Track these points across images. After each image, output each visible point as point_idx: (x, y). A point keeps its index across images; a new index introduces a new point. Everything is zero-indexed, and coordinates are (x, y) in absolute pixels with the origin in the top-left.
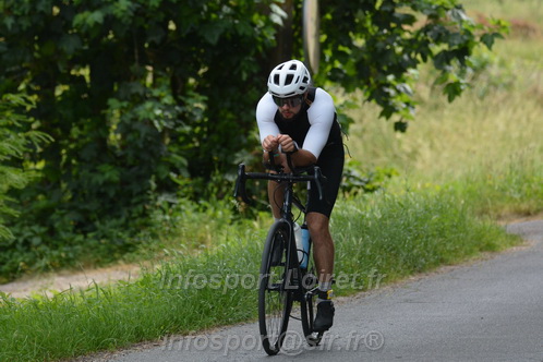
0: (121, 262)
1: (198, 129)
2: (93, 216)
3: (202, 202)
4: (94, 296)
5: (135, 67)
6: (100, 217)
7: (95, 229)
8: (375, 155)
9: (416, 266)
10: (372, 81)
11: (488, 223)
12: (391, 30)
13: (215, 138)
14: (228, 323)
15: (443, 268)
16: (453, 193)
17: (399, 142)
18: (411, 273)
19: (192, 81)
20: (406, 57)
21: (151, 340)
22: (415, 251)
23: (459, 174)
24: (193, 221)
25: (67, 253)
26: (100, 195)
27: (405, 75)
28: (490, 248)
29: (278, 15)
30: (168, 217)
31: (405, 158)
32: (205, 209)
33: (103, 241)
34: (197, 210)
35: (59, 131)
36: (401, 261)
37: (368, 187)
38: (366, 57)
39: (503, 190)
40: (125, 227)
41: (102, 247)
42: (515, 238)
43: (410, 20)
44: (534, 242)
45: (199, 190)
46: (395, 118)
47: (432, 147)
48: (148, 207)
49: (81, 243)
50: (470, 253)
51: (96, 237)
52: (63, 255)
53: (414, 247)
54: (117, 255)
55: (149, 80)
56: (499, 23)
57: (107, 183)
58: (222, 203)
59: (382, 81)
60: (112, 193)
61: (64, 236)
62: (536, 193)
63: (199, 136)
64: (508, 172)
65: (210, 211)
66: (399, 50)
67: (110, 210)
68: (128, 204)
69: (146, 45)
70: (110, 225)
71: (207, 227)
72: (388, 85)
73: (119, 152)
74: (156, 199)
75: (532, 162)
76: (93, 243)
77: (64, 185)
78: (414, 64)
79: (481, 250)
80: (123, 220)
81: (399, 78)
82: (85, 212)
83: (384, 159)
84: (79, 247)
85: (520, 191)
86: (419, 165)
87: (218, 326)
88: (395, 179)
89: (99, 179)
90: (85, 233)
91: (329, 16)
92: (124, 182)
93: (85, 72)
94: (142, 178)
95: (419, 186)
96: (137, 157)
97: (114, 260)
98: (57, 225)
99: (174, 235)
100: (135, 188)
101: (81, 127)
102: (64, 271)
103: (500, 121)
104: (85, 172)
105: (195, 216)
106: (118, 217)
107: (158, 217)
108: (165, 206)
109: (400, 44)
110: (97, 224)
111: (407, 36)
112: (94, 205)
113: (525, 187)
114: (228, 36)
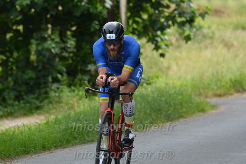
0: (35, 114)
1: (71, 55)
2: (23, 93)
3: (73, 88)
4: (23, 130)
5: (43, 26)
6: (26, 94)
7: (23, 99)
8: (151, 68)
9: (169, 118)
10: (150, 34)
11: (202, 99)
12: (159, 11)
13: (79, 59)
14: (84, 143)
15: (182, 120)
16: (186, 86)
17: (162, 63)
18: (168, 122)
19: (69, 33)
20: (165, 24)
21: (49, 150)
22: (169, 112)
23: (189, 77)
24: (68, 96)
25: (11, 110)
26: (27, 84)
27: (165, 32)
28: (203, 111)
29: (108, 4)
30: (57, 94)
31: (164, 69)
32: (74, 91)
33: (28, 105)
34: (70, 92)
35: (8, 54)
36: (163, 116)
37: (148, 82)
38: (148, 23)
39: (209, 85)
40: (37, 98)
41: (27, 108)
42: (214, 107)
43: (168, 7)
44: (222, 108)
45: (71, 82)
46: (160, 51)
47: (177, 64)
48: (48, 90)
49: (17, 105)
50: (194, 113)
51: (24, 103)
52: (9, 111)
53: (169, 110)
54: (33, 111)
55: (50, 32)
56: (207, 8)
57: (30, 79)
58: (81, 88)
59: (155, 34)
60: (32, 83)
61: (10, 102)
62: (224, 86)
63: (72, 58)
64: (211, 77)
65: (76, 92)
66: (163, 20)
67: (30, 91)
68: (39, 88)
69: (49, 16)
70: (31, 98)
71: (75, 99)
72: (157, 36)
73: (35, 64)
74: (52, 86)
75: (222, 72)
76: (22, 105)
77: (10, 79)
78: (169, 27)
79: (199, 112)
80: (36, 95)
81: (163, 33)
82: (20, 92)
83: (154, 69)
84: (16, 108)
85: (216, 85)
86: (171, 73)
87: (80, 144)
88: (160, 79)
89: (26, 77)
90: (19, 101)
91: (131, 5)
92: (37, 78)
93: (21, 28)
94: (45, 76)
95: (171, 82)
96: (43, 67)
97: (32, 113)
98: (7, 97)
99: (60, 102)
100: (42, 81)
101: (18, 53)
102: (10, 118)
103: (208, 53)
104: (20, 73)
105: (69, 94)
106: (34, 94)
107: (52, 94)
108: (56, 89)
109: (163, 17)
110: (25, 97)
111: (167, 14)
112: (23, 88)
113: (219, 84)
114: (85, 12)
